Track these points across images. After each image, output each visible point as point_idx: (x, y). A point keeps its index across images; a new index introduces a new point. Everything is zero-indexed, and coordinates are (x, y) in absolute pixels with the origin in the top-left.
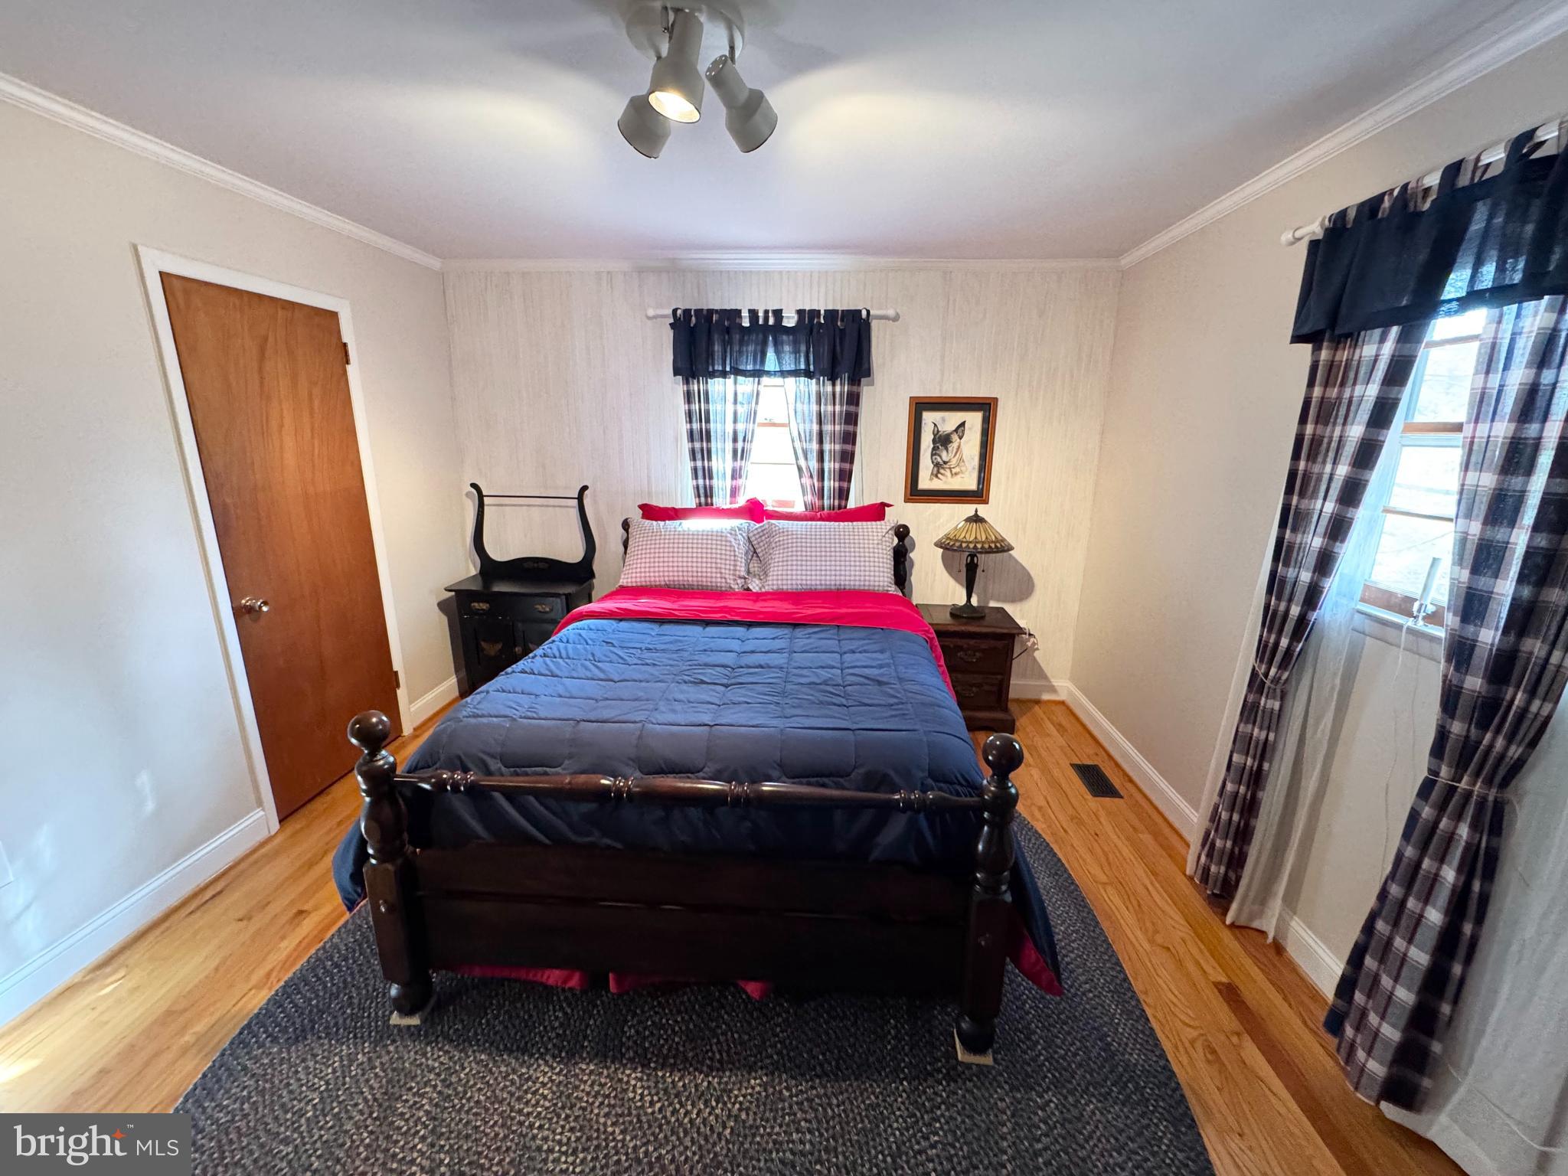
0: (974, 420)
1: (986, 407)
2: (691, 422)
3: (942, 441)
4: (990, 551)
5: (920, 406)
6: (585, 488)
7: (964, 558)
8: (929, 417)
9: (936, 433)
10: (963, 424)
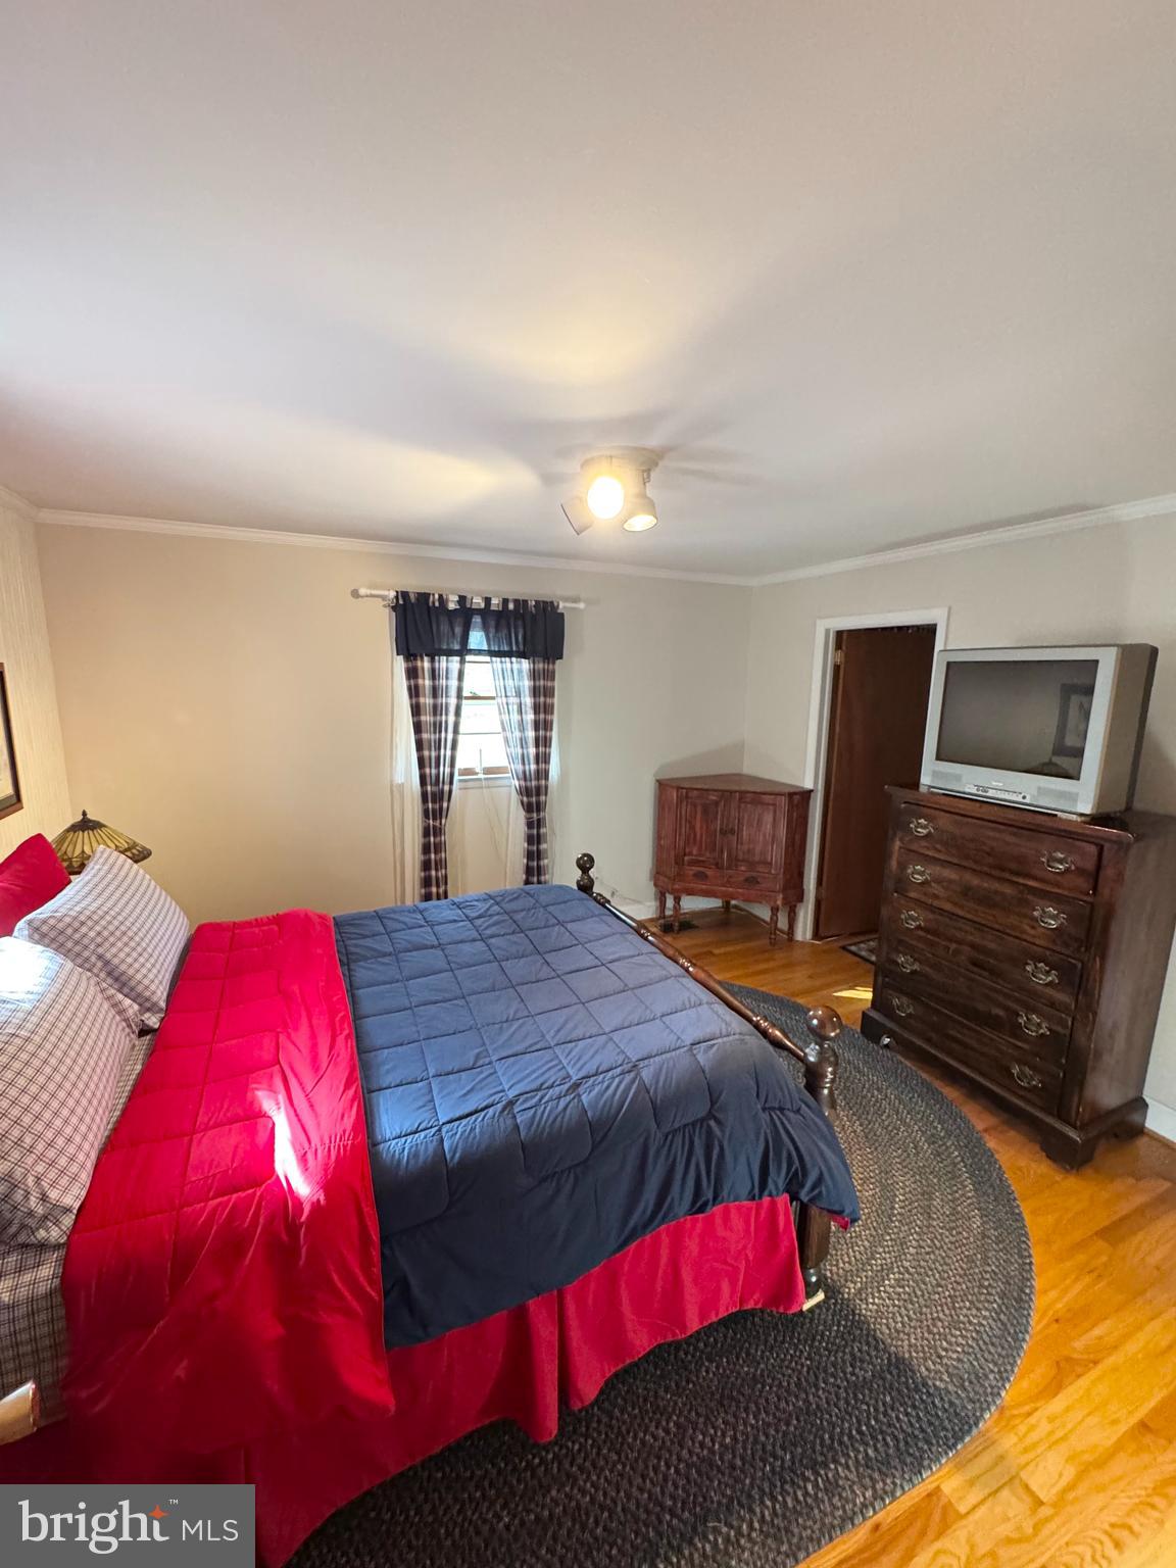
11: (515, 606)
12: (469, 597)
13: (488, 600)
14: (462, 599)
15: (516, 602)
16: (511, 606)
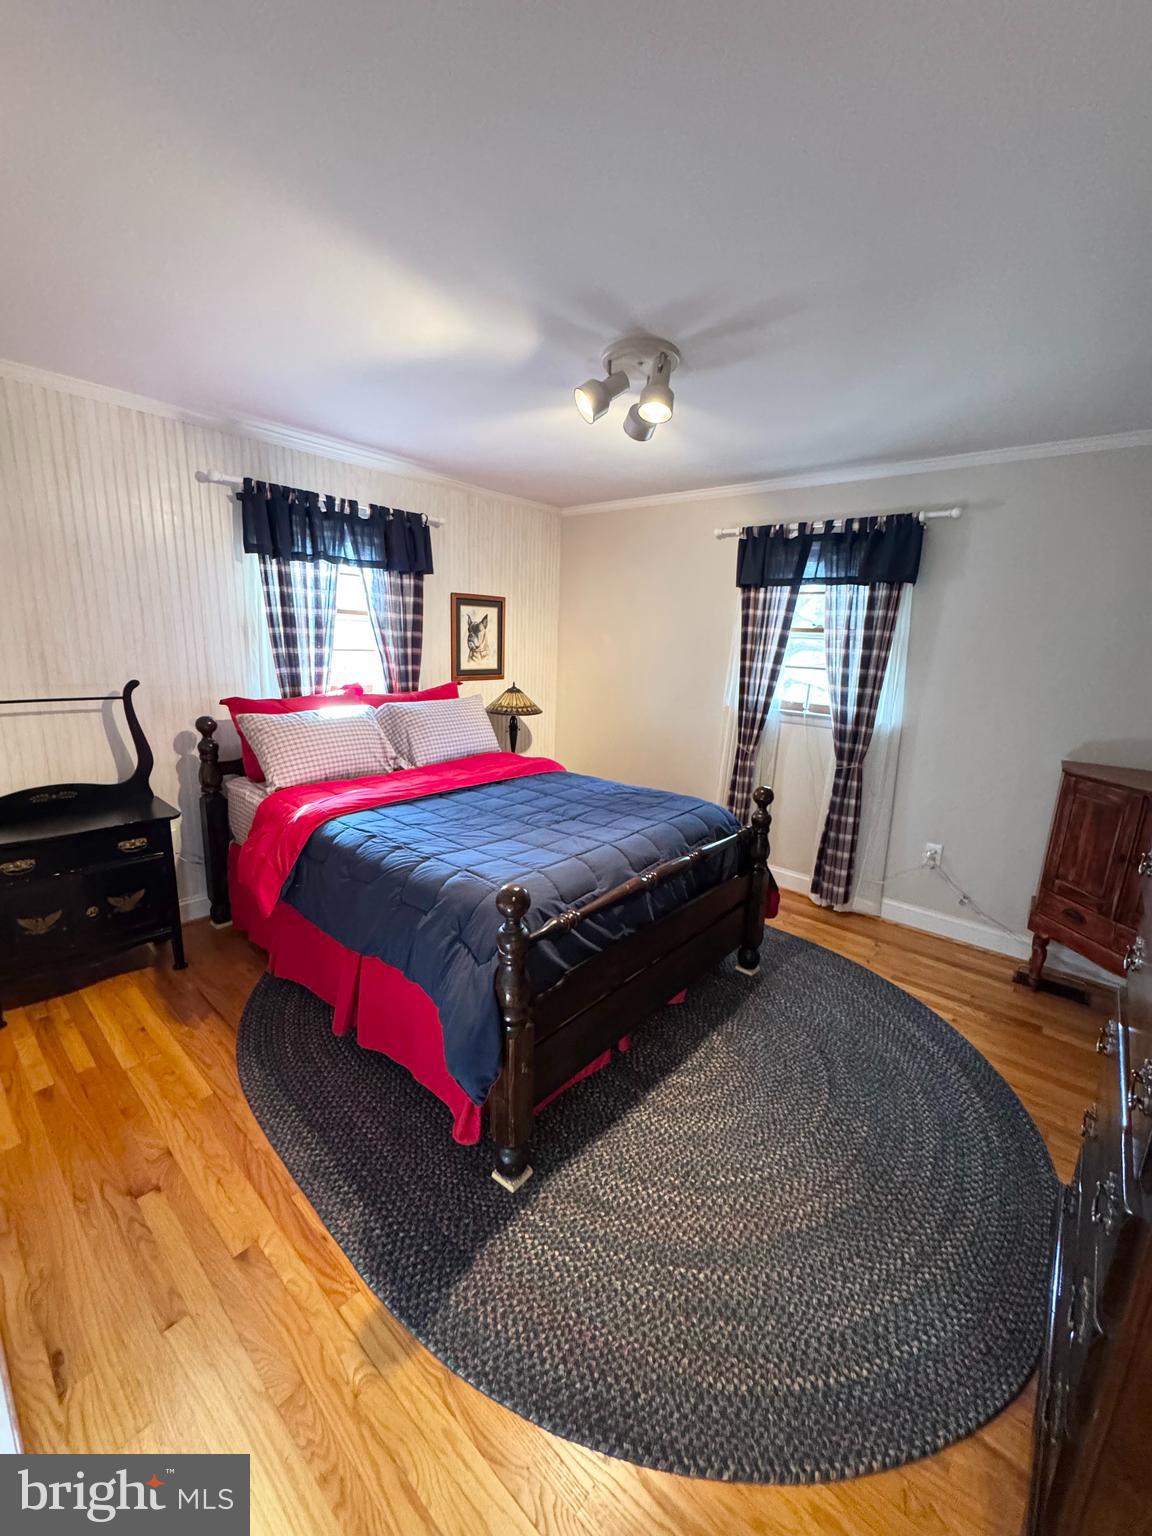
0: (493, 612)
1: (498, 603)
2: (270, 605)
3: (474, 630)
4: (528, 713)
5: (459, 600)
6: (133, 684)
7: (506, 721)
8: (465, 610)
9: (470, 623)
10: (486, 617)
11: (860, 526)
12: (810, 523)
13: (829, 524)
14: (802, 526)
15: (863, 521)
16: (856, 526)
